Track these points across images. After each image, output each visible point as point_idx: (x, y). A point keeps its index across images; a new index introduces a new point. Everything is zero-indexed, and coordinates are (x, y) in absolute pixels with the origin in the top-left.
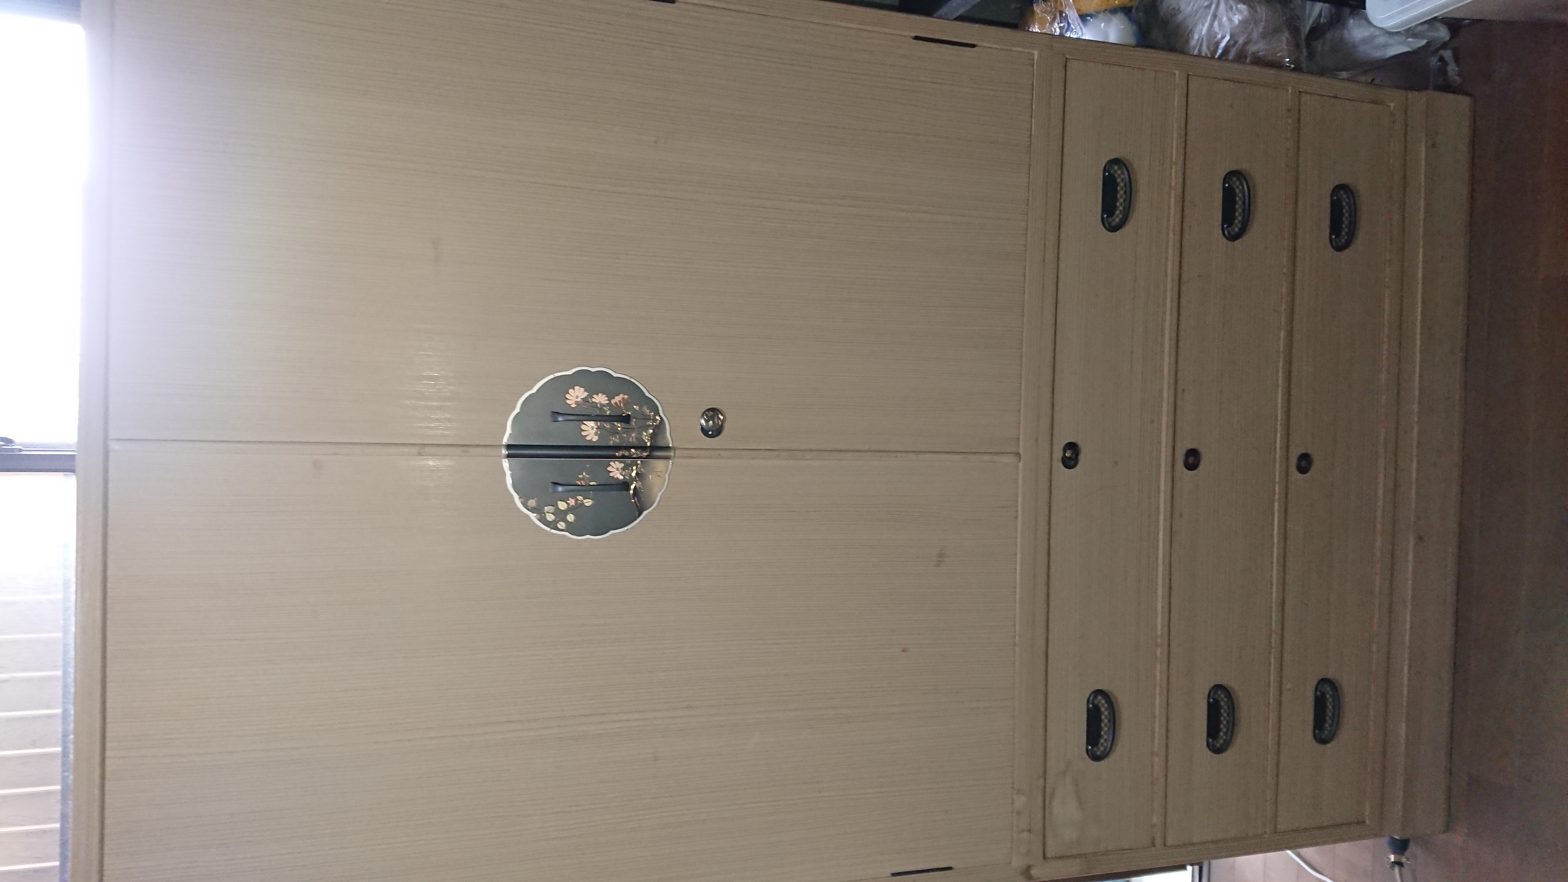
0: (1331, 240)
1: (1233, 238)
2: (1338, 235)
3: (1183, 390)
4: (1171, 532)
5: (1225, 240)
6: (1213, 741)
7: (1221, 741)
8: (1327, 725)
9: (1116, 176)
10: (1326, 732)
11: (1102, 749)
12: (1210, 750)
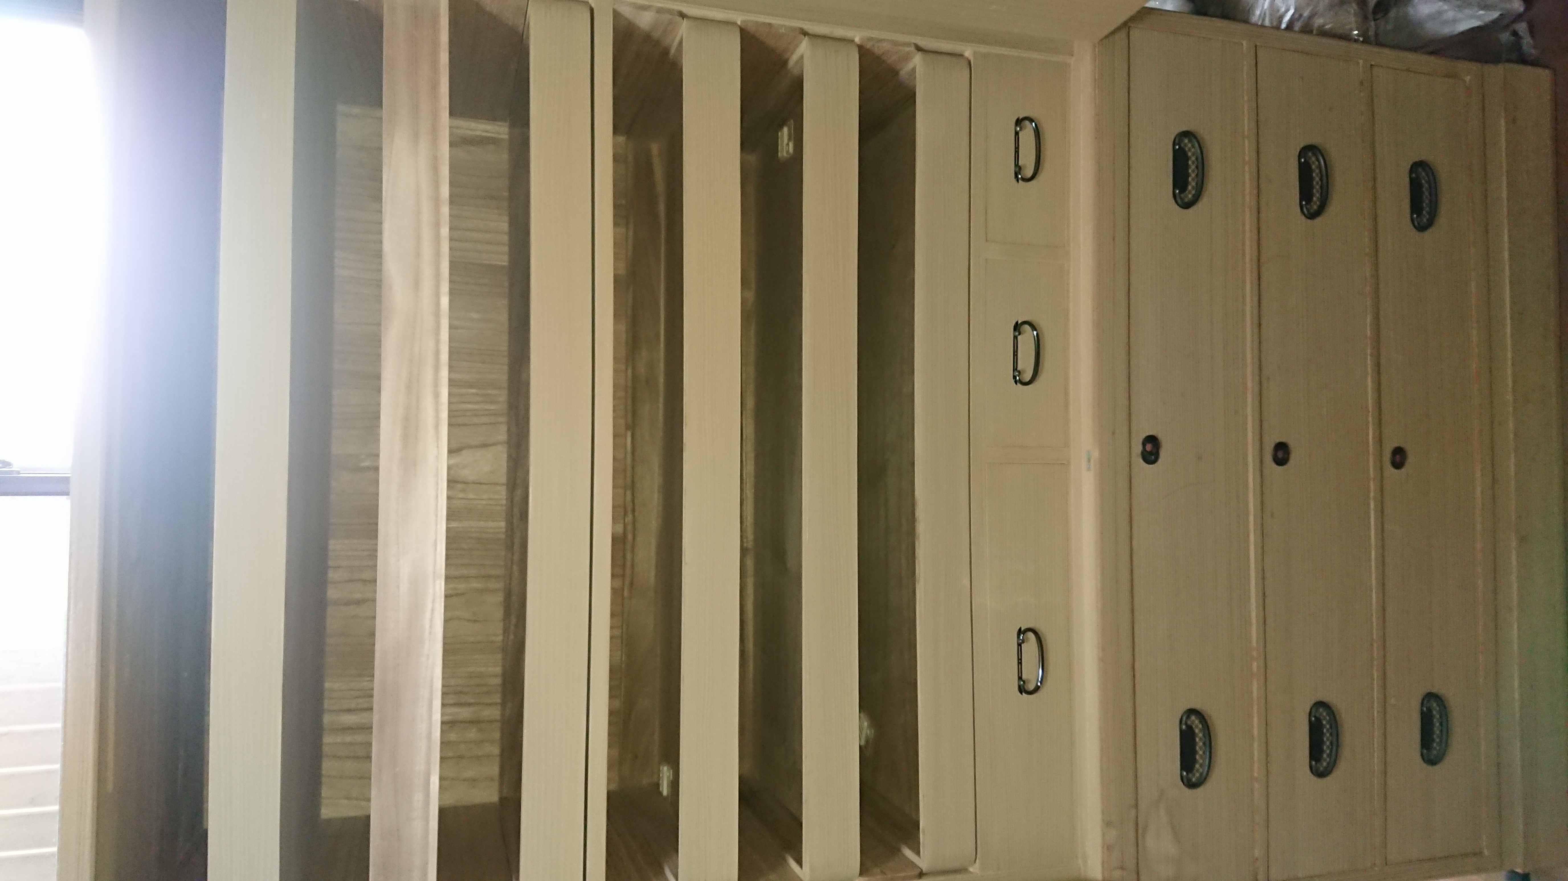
0: (1412, 220)
1: (1312, 216)
2: (1419, 215)
3: (1269, 379)
4: (1263, 533)
5: (1303, 218)
6: (1316, 764)
7: (1325, 764)
8: (1435, 745)
9: (1187, 149)
10: (1435, 752)
11: (1198, 775)
12: (1314, 775)
